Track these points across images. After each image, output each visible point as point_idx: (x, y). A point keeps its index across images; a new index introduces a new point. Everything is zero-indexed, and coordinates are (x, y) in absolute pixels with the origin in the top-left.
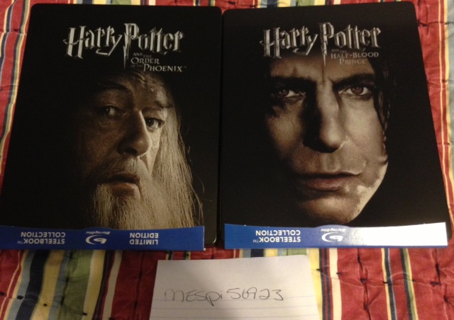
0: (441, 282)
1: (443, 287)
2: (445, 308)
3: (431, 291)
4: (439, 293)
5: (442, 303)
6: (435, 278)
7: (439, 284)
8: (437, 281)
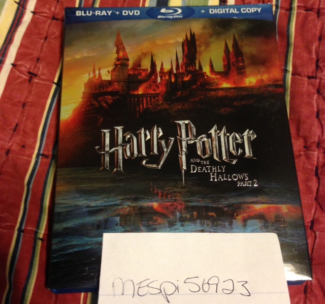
0: (317, 76)
1: (318, 81)
2: (315, 98)
3: (306, 83)
4: (314, 85)
5: (314, 94)
6: (313, 73)
7: (315, 78)
8: (314, 75)
